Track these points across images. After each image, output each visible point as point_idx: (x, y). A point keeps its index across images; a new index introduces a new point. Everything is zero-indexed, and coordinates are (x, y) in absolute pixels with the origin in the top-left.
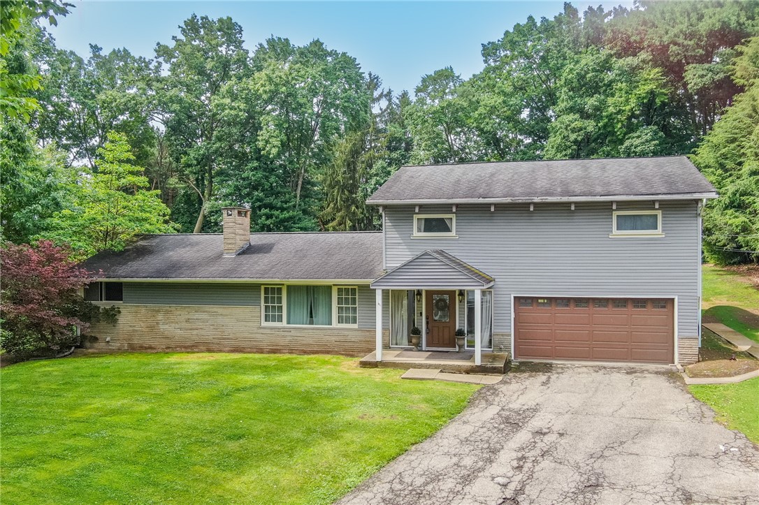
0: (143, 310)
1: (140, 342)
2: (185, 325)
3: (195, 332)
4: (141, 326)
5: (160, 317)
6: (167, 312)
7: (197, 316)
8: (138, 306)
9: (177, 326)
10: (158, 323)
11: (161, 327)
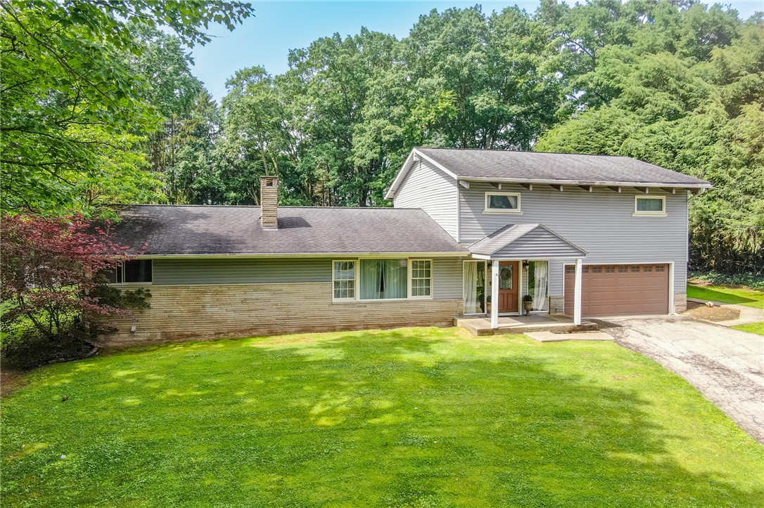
0: (183, 292)
1: (180, 329)
2: (239, 306)
3: (253, 314)
4: (180, 310)
5: (207, 298)
6: (216, 293)
7: (255, 295)
8: (176, 288)
9: (230, 308)
10: (203, 307)
11: (208, 310)
